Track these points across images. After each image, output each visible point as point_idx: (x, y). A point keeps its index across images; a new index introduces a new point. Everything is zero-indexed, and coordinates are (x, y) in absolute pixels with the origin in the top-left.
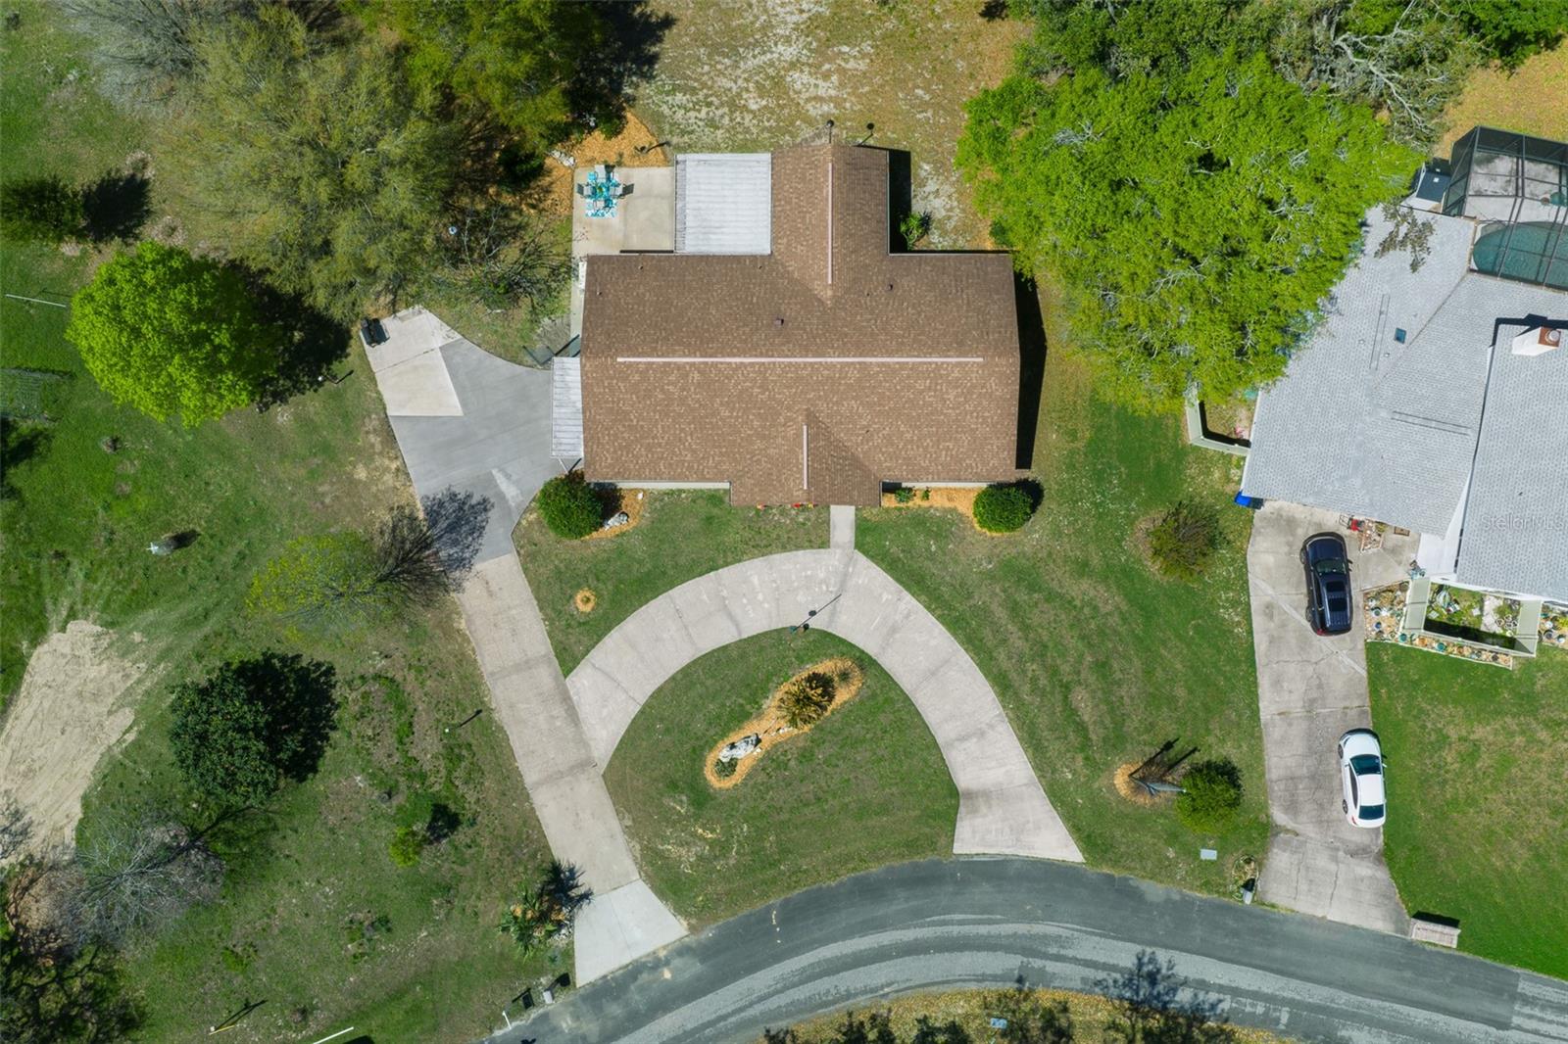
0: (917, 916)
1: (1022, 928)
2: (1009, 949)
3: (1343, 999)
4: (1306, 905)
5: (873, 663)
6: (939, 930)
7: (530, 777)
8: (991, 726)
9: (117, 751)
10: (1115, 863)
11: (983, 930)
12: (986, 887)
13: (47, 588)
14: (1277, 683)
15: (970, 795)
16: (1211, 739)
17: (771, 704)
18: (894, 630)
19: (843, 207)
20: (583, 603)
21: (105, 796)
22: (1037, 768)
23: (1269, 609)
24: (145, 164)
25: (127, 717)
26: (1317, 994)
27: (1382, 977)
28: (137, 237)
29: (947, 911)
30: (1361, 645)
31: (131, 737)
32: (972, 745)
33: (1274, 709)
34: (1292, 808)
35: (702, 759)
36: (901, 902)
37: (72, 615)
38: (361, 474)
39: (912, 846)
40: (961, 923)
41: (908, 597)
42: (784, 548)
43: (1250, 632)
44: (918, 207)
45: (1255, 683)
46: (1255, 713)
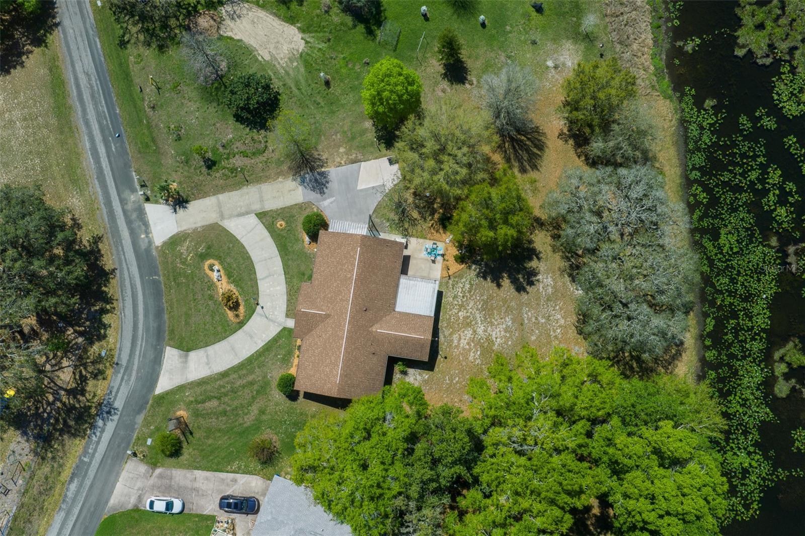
0: (147, 329)
1: (135, 367)
2: (129, 361)
3: (88, 483)
4: (124, 475)
5: (240, 328)
6: (140, 337)
7: (221, 197)
8: (210, 368)
9: (256, 53)
10: (152, 406)
11: (137, 353)
12: (152, 357)
13: (318, 34)
14: (207, 479)
15: (187, 356)
16: (191, 450)
17: (232, 287)
18: (251, 337)
19: (406, 340)
20: (281, 224)
21: (241, 47)
22: (192, 383)
23: (235, 481)
24: (472, 84)
25: (267, 57)
26: (92, 473)
27: (93, 499)
28: (443, 78)
29: (147, 341)
30: (215, 514)
31: (260, 58)
32: (205, 360)
33: (198, 476)
34: (161, 476)
35: (216, 259)
36: (153, 324)
37: (307, 42)
38: (342, 150)
39: (172, 332)
40: (141, 345)
41: (263, 344)
42: (288, 300)
43: (227, 472)
44: (411, 371)
45: (208, 470)
46: (197, 468)
